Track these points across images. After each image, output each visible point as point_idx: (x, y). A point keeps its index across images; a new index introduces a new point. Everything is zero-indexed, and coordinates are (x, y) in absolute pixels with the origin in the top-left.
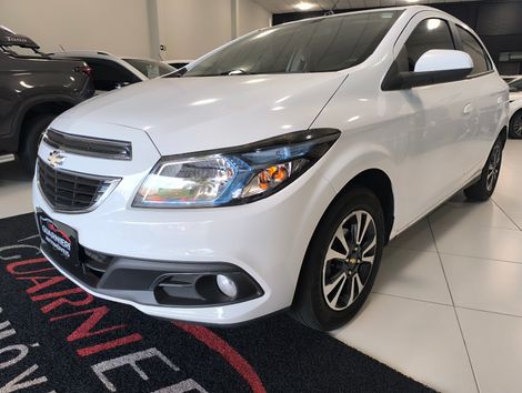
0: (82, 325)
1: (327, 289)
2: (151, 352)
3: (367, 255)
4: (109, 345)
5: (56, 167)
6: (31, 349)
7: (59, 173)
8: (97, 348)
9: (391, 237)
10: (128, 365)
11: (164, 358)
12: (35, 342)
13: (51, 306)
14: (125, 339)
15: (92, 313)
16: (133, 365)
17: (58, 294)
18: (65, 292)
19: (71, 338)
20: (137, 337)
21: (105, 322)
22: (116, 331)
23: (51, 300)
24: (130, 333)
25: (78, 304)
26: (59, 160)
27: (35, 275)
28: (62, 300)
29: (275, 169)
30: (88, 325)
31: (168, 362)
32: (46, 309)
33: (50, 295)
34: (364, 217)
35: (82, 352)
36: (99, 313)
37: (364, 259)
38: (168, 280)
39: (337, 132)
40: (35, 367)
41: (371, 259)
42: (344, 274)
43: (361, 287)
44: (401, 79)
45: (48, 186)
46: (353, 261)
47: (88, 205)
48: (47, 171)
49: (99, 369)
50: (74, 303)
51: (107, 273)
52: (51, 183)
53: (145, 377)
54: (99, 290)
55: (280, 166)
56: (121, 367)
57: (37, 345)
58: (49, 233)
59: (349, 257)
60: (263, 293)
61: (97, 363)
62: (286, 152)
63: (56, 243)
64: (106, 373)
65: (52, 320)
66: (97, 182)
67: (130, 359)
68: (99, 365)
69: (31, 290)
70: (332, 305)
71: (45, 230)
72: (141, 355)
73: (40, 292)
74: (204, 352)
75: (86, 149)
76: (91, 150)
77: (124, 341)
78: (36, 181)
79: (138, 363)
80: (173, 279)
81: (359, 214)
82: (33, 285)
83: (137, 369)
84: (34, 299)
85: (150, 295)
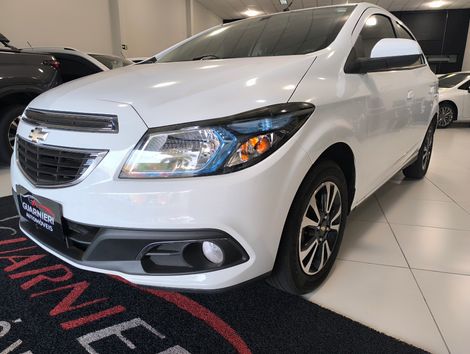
0: (64, 300)
1: (303, 255)
2: (135, 322)
3: (334, 224)
4: (92, 318)
5: (39, 143)
6: (13, 325)
7: (42, 149)
8: (81, 321)
9: (352, 208)
10: (114, 336)
11: (149, 327)
12: (17, 318)
13: (32, 283)
14: (108, 310)
15: (72, 288)
16: (119, 335)
17: (37, 271)
18: (44, 269)
19: (53, 313)
20: (120, 309)
21: (87, 295)
22: (99, 303)
23: (31, 277)
24: (112, 305)
25: (58, 279)
26: (41, 136)
27: (12, 254)
28: (41, 277)
29: (257, 140)
30: (69, 300)
31: (154, 331)
32: (26, 286)
33: (29, 273)
34: (332, 188)
35: (66, 325)
36: (80, 288)
37: (332, 227)
38: (155, 249)
39: (312, 107)
40: (19, 342)
41: (336, 227)
42: (316, 241)
43: (329, 253)
44: (360, 63)
45: (29, 162)
46: (323, 228)
47: (73, 178)
48: (27, 148)
49: (85, 340)
50: (53, 280)
51: (93, 245)
52: (32, 159)
53: (131, 346)
54: (84, 262)
55: (262, 137)
56: (107, 338)
57: (19, 320)
58: (30, 209)
59: (320, 225)
60: (248, 258)
61: (82, 335)
62: (267, 124)
63: (38, 218)
64: (92, 344)
65: (33, 296)
66: (83, 155)
67: (116, 330)
68: (85, 337)
69: (8, 269)
70: (306, 269)
71: (26, 207)
72: (126, 325)
73: (19, 270)
74: (188, 319)
75: (69, 124)
76: (75, 124)
77: (108, 312)
78: (14, 159)
79: (123, 333)
80: (160, 248)
81: (328, 185)
82: (11, 263)
83: (124, 339)
84: (13, 277)
85: (137, 265)
